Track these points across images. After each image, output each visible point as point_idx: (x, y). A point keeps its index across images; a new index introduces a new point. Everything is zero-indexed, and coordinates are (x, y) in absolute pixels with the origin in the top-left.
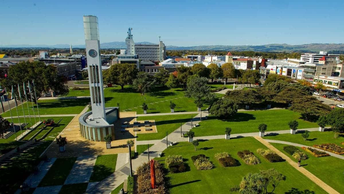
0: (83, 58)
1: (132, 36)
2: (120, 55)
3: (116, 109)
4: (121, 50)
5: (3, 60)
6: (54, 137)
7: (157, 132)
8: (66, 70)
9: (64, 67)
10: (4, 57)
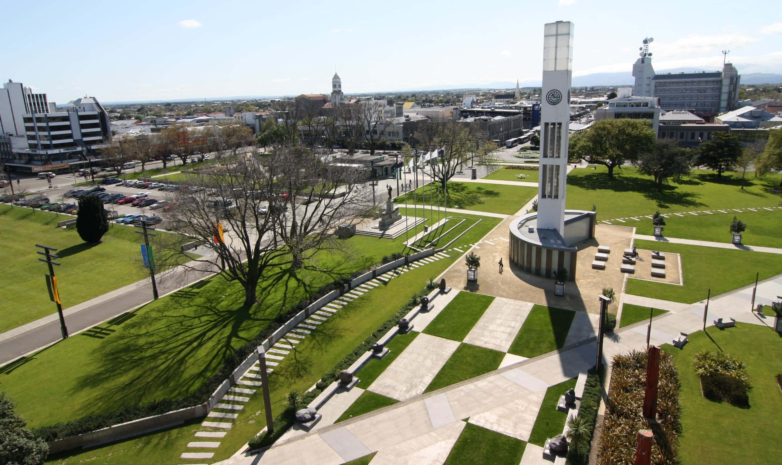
0: (537, 107)
1: (650, 55)
2: (616, 98)
3: (588, 215)
4: (619, 89)
5: (409, 112)
6: (462, 251)
7: (681, 284)
8: (501, 130)
9: (500, 123)
10: (413, 107)
